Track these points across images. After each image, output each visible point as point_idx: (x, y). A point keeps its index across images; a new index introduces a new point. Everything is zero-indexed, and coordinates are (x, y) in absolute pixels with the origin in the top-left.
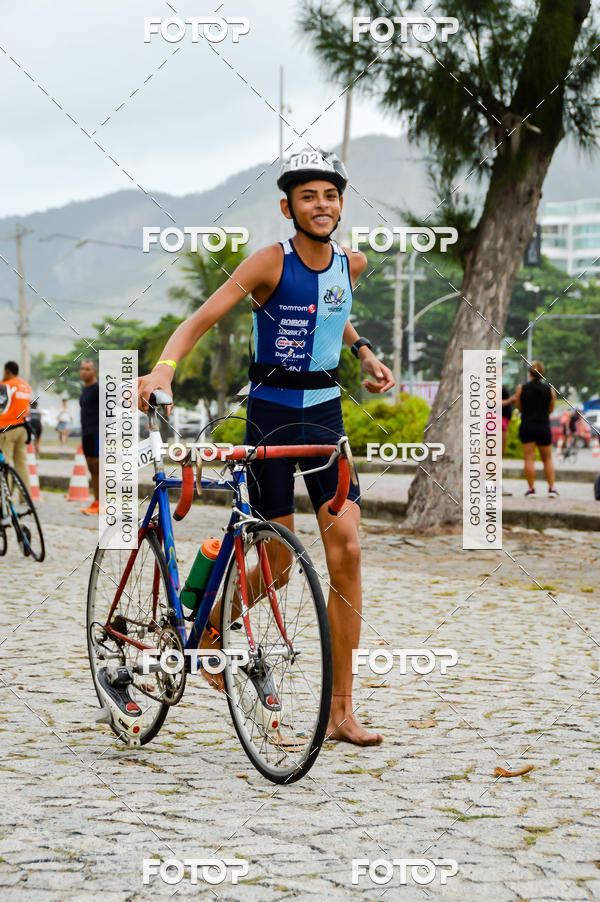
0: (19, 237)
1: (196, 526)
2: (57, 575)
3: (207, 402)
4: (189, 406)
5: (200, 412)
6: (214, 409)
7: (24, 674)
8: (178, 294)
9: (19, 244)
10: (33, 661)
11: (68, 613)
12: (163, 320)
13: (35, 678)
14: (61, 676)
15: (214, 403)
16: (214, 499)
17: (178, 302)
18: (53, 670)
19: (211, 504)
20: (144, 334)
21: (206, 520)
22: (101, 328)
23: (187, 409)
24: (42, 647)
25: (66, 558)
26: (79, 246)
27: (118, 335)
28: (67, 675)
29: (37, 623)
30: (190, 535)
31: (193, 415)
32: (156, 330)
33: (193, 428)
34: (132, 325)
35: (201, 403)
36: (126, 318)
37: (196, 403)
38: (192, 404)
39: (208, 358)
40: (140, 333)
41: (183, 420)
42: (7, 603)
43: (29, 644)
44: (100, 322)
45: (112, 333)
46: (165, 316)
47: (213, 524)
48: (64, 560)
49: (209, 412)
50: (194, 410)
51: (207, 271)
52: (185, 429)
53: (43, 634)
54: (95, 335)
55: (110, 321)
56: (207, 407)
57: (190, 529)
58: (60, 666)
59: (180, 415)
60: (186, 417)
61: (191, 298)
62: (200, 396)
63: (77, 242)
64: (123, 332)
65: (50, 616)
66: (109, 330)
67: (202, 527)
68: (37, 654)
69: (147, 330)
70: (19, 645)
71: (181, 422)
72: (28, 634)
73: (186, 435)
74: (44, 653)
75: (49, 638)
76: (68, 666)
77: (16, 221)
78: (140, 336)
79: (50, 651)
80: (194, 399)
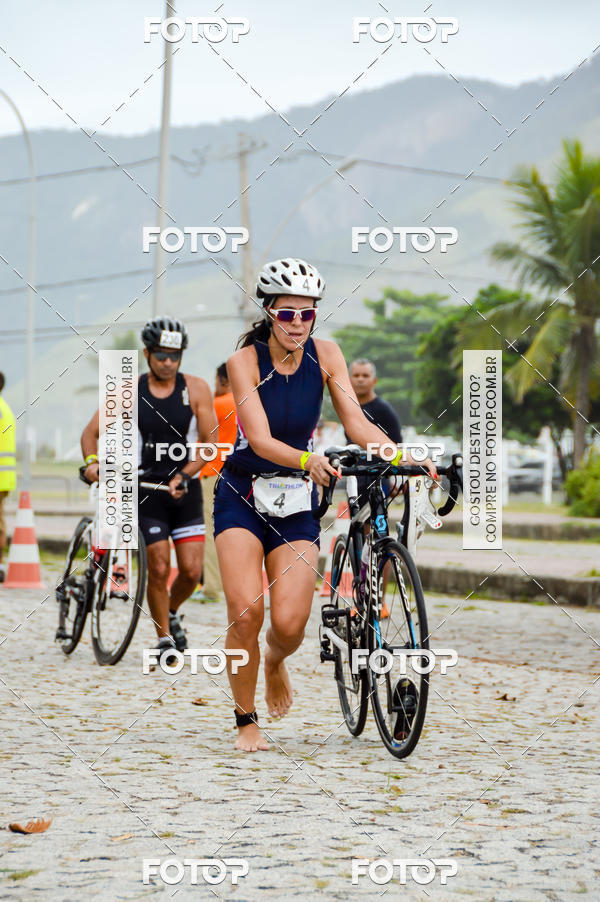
0: (242, 155)
1: (535, 640)
2: (304, 720)
3: (556, 433)
4: (525, 438)
5: (542, 449)
6: (567, 444)
7: (248, 884)
8: (506, 253)
9: (243, 166)
10: (264, 862)
11: (321, 783)
12: (483, 293)
13: (266, 891)
14: (308, 889)
15: (568, 432)
16: (565, 595)
17: (507, 265)
18: (296, 877)
19: (561, 604)
20: (451, 318)
21: (554, 630)
22: (379, 309)
23: (523, 443)
24: (280, 840)
25: (319, 691)
26: (344, 169)
27: (408, 319)
28: (321, 886)
29: (269, 801)
30: (525, 656)
31: (532, 454)
32: (470, 311)
33: (531, 475)
34: (429, 302)
35: (546, 434)
36: (418, 288)
37: (536, 434)
38: (531, 435)
39: (558, 358)
40: (445, 315)
41: (517, 463)
42: (219, 765)
43: (256, 833)
44: (378, 297)
45: (396, 315)
46: (485, 286)
47: (565, 637)
48: (317, 696)
49: (559, 449)
50: (533, 445)
51: (557, 212)
52: (518, 477)
53: (279, 818)
54: (368, 319)
55: (393, 296)
56: (556, 440)
57: (525, 646)
58: (310, 872)
59: (510, 454)
60: (519, 457)
61: (531, 257)
62: (544, 422)
63: (339, 164)
64: (414, 314)
65: (293, 789)
66: (392, 309)
67: (546, 642)
68: (272, 851)
69: (454, 311)
70: (241, 836)
71: (511, 465)
72: (256, 818)
73: (518, 487)
74: (281, 850)
75: (292, 825)
76: (321, 872)
77: (238, 127)
78: (443, 322)
79: (292, 847)
80: (533, 427)
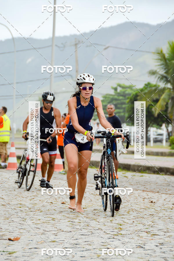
0: (76, 45)
1: (161, 185)
2: (94, 208)
3: (167, 125)
4: (158, 127)
5: (162, 129)
6: (170, 129)
7: (77, 256)
8: (153, 73)
9: (76, 48)
10: (82, 249)
11: (99, 226)
12: (146, 85)
13: (83, 258)
14: (95, 257)
15: (170, 125)
16: (170, 173)
17: (153, 77)
18: (92, 254)
19: (168, 175)
21: (166, 182)
22: (116, 89)
23: (157, 128)
24: (86, 243)
25: (98, 200)
26: (105, 49)
27: (124, 92)
28: (99, 256)
29: (84, 231)
30: (158, 190)
31: (160, 131)
32: (142, 90)
33: (160, 137)
34: (130, 87)
35: (164, 126)
36: (127, 83)
37: (161, 126)
38: (159, 126)
39: (167, 104)
40: (135, 91)
41: (156, 134)
42: (69, 221)
43: (80, 241)
44: (115, 86)
45: (121, 91)
46: (146, 83)
47: (170, 184)
48: (97, 201)
49: (168, 130)
50: (160, 129)
51: (168, 61)
52: (156, 138)
53: (86, 236)
54: (112, 92)
55: (120, 86)
56: (167, 127)
57: (158, 187)
58: (95, 252)
59: (153, 131)
60: (156, 132)
61: (160, 74)
62: (163, 122)
63: (104, 47)
64: (126, 91)
65: (91, 228)
66: (119, 90)
67: (164, 186)
68: (84, 246)
69: (137, 90)
70: (75, 242)
71: (154, 135)
72: (80, 236)
73: (156, 141)
74: (87, 246)
75: (90, 239)
76: (99, 252)
77: (74, 36)
78: (134, 93)
79: (90, 245)
80: (160, 124)
